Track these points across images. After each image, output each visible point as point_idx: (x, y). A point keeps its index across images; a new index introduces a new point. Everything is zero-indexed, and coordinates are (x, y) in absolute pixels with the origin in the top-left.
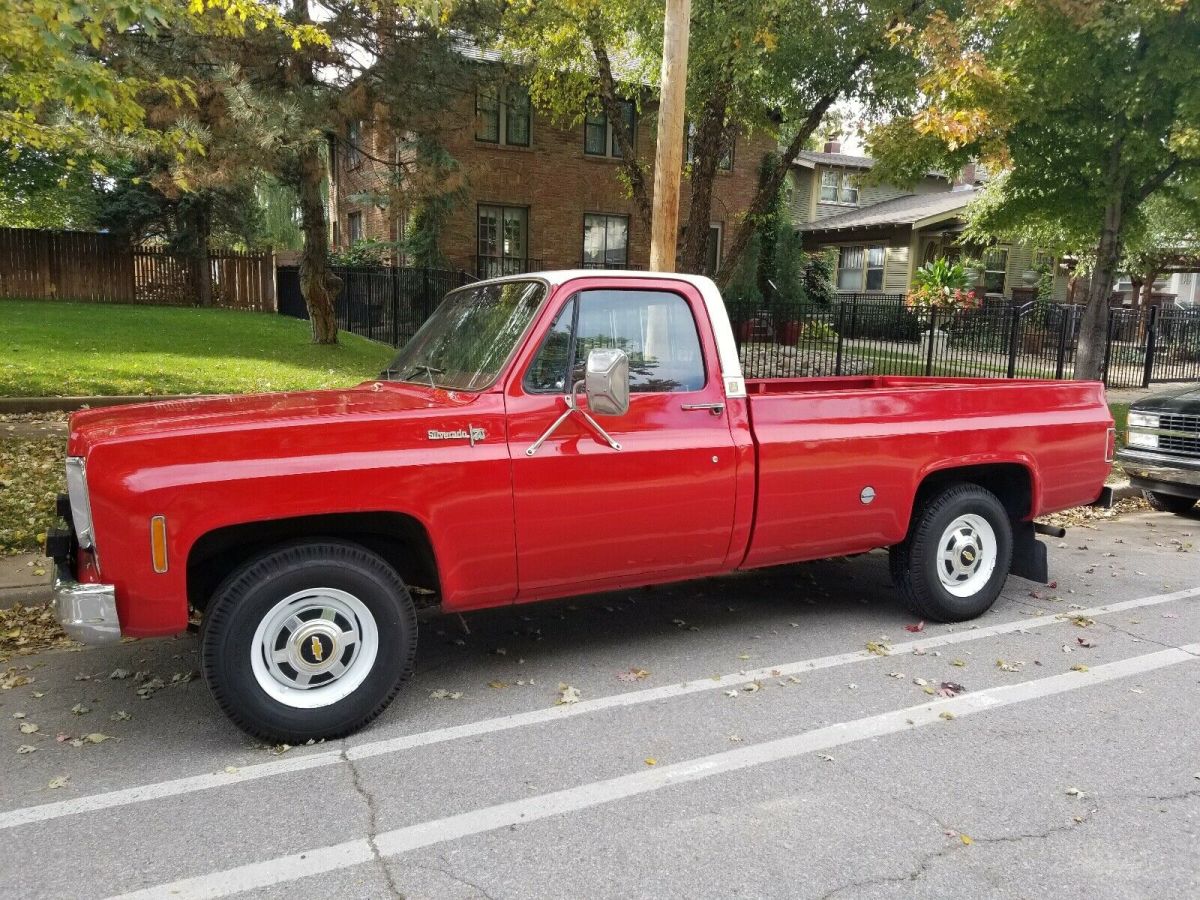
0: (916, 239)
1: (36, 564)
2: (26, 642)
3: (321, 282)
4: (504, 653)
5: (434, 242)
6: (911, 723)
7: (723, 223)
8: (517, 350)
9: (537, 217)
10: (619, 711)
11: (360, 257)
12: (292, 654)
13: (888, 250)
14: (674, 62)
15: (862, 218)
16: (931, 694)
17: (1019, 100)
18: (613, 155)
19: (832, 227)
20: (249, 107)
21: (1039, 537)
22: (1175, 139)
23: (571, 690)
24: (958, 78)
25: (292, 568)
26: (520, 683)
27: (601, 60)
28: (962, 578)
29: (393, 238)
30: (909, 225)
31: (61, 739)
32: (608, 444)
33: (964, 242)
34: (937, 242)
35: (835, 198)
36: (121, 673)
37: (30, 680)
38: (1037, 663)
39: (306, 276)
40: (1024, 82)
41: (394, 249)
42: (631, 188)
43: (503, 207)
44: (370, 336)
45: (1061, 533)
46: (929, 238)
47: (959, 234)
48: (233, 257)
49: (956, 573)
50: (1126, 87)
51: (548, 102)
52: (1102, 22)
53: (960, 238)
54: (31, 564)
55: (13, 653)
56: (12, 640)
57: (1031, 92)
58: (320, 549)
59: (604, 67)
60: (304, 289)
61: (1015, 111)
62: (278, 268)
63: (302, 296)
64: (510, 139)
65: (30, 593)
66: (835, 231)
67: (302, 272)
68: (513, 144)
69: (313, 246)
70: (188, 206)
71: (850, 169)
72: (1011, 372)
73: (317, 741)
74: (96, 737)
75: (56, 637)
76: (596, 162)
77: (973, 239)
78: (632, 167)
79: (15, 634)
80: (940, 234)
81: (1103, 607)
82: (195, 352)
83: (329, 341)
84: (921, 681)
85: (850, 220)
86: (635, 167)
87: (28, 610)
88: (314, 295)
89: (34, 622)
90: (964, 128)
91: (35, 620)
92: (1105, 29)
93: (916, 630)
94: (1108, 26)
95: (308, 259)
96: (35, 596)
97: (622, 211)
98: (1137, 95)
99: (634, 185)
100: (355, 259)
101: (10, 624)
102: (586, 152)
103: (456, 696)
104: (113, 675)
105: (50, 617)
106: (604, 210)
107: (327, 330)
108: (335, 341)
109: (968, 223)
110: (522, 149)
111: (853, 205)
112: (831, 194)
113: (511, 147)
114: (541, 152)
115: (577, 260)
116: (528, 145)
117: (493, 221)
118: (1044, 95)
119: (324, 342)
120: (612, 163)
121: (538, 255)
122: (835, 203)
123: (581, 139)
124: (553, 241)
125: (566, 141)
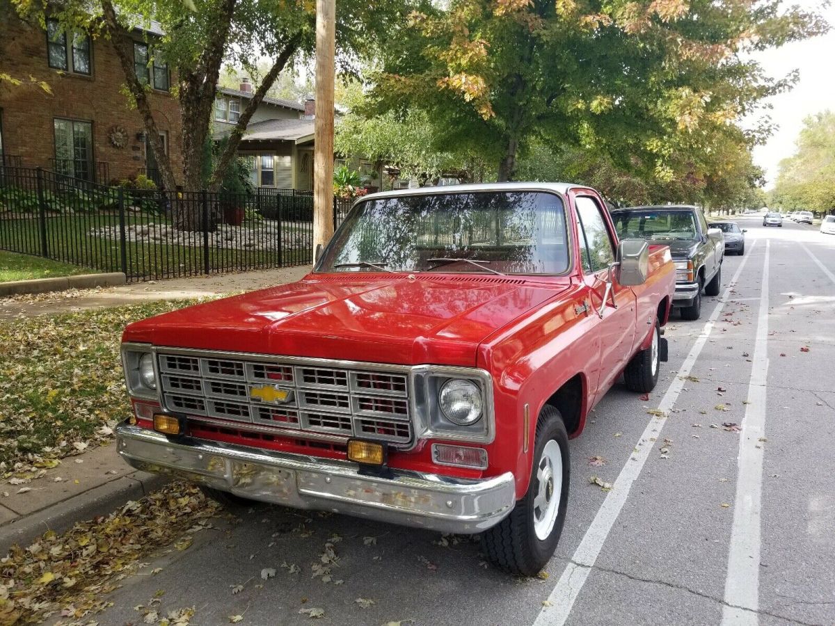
0: (295, 151)
6: (759, 448)
7: (167, 132)
12: (542, 498)
13: (276, 157)
18: (74, 71)
30: (293, 141)
34: (310, 154)
35: (225, 118)
42: (134, 101)
46: (304, 151)
56: (56, 585)
71: (235, 97)
79: (48, 577)
80: (312, 148)
84: (714, 425)
86: (138, 85)
87: (31, 550)
93: (646, 399)
97: (86, 118)
99: (138, 100)
101: (28, 569)
102: (50, 66)
106: (71, 116)
112: (220, 114)
114: (8, 62)
115: (50, 156)
120: (75, 78)
121: (12, 153)
122: (225, 121)
123: (45, 55)
124: (28, 141)
125: (31, 55)
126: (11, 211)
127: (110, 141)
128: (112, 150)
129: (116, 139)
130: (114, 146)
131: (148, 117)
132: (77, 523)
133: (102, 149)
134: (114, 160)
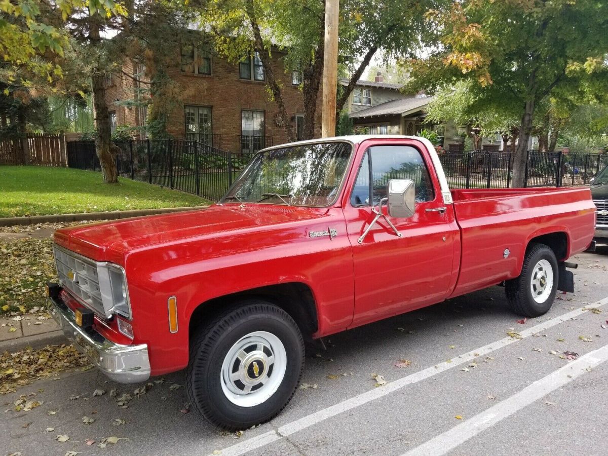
0: (402, 121)
1: (7, 325)
2: (19, 376)
3: (108, 150)
4: (320, 356)
5: (164, 126)
6: (570, 377)
8: (344, 182)
9: (216, 112)
10: (413, 387)
11: (120, 136)
12: (242, 374)
13: (389, 127)
14: (332, 26)
15: (374, 111)
16: (564, 359)
17: (492, 49)
18: (254, 80)
19: (361, 116)
20: (75, 51)
21: (567, 269)
22: (569, 67)
23: (380, 377)
24: (467, 37)
25: (242, 321)
26: (345, 375)
27: (255, 28)
28: (540, 293)
29: (137, 124)
30: (400, 114)
31: (89, 443)
32: (396, 234)
33: (427, 122)
34: (413, 123)
35: (360, 102)
36: (100, 392)
37: (40, 403)
38: (597, 336)
39: (99, 146)
40: (493, 40)
41: (138, 131)
42: (273, 96)
43: (198, 107)
44: (133, 177)
45: (576, 266)
46: (410, 121)
47: (424, 118)
48: (37, 137)
49: (537, 291)
50: (540, 43)
51: (222, 51)
52: (536, 9)
53: (425, 120)
54: (4, 325)
55: (15, 384)
56: (9, 376)
57: (497, 45)
58: (256, 308)
59: (257, 33)
60: (98, 153)
61: (490, 54)
62: (67, 143)
63: (97, 157)
64: (200, 71)
65: (12, 344)
66: (363, 118)
67: (97, 144)
68: (201, 73)
69: (103, 129)
70: (15, 109)
71: (367, 87)
72: (468, 185)
73: (257, 425)
74: (112, 439)
75: (37, 371)
76: (246, 83)
77: (431, 121)
78: (274, 85)
79: (10, 371)
80: (415, 119)
81: (598, 302)
82: (42, 190)
83: (113, 181)
84: (554, 352)
85: (368, 113)
86: (275, 85)
87: (14, 355)
88: (104, 156)
89: (19, 362)
90: (470, 63)
91: (19, 361)
92: (537, 13)
93: (523, 323)
94: (538, 11)
95: (100, 136)
96: (16, 346)
97: (261, 109)
98: (546, 46)
99: (275, 95)
100: (117, 136)
101: (4, 365)
102: (240, 78)
103: (315, 386)
104: (94, 394)
105: (29, 358)
106: (252, 108)
107: (112, 175)
108: (117, 181)
109: (427, 113)
110: (207, 76)
111: (368, 105)
112: (358, 99)
113: (201, 75)
114: (217, 78)
115: (239, 134)
116: (210, 74)
117: (193, 114)
118: (503, 46)
119: (110, 182)
120: (255, 84)
121: (218, 132)
122: (360, 104)
123: (238, 71)
124: (226, 125)
125: (230, 72)
126: (210, 168)
127: (275, 123)
128: (276, 129)
129: (278, 121)
130: (277, 126)
131: (281, 105)
132: (48, 345)
133: (270, 128)
134: (277, 135)
